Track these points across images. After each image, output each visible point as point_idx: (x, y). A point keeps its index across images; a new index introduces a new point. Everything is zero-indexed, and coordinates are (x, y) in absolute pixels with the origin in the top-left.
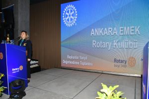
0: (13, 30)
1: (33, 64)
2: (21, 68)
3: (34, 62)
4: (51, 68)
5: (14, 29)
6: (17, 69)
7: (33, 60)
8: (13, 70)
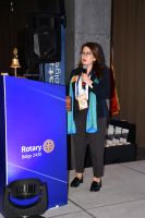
3: (119, 130)
8: (24, 149)
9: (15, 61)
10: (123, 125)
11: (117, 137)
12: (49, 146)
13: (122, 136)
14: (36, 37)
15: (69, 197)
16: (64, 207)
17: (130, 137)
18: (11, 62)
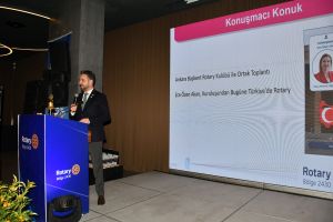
0: (67, 85)
3: (111, 156)
4: (147, 171)
5: (70, 84)
7: (107, 152)
8: (58, 173)
9: (51, 104)
10: (113, 153)
11: (110, 161)
12: (76, 169)
13: (113, 160)
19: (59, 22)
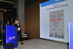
1: (25, 36)
2: (14, 37)
3: (26, 35)
6: (12, 38)
10: (27, 34)
11: (26, 36)
13: (27, 35)
14: (12, 19)
15: (18, 46)
16: (17, 48)
17: (28, 36)
18: (7, 23)
19: (15, 3)
